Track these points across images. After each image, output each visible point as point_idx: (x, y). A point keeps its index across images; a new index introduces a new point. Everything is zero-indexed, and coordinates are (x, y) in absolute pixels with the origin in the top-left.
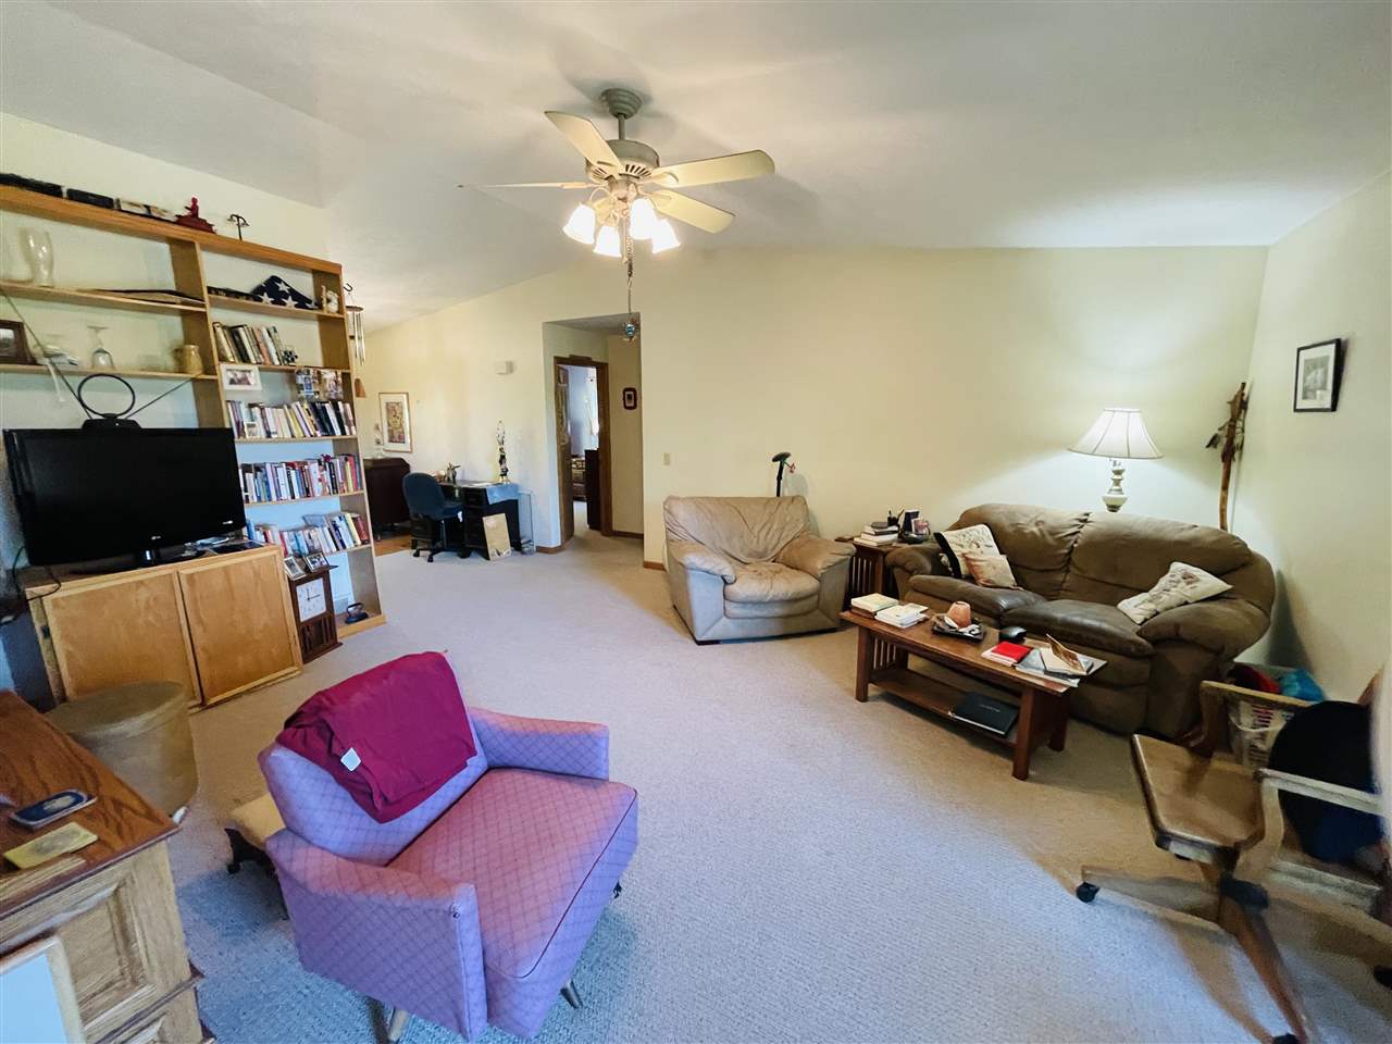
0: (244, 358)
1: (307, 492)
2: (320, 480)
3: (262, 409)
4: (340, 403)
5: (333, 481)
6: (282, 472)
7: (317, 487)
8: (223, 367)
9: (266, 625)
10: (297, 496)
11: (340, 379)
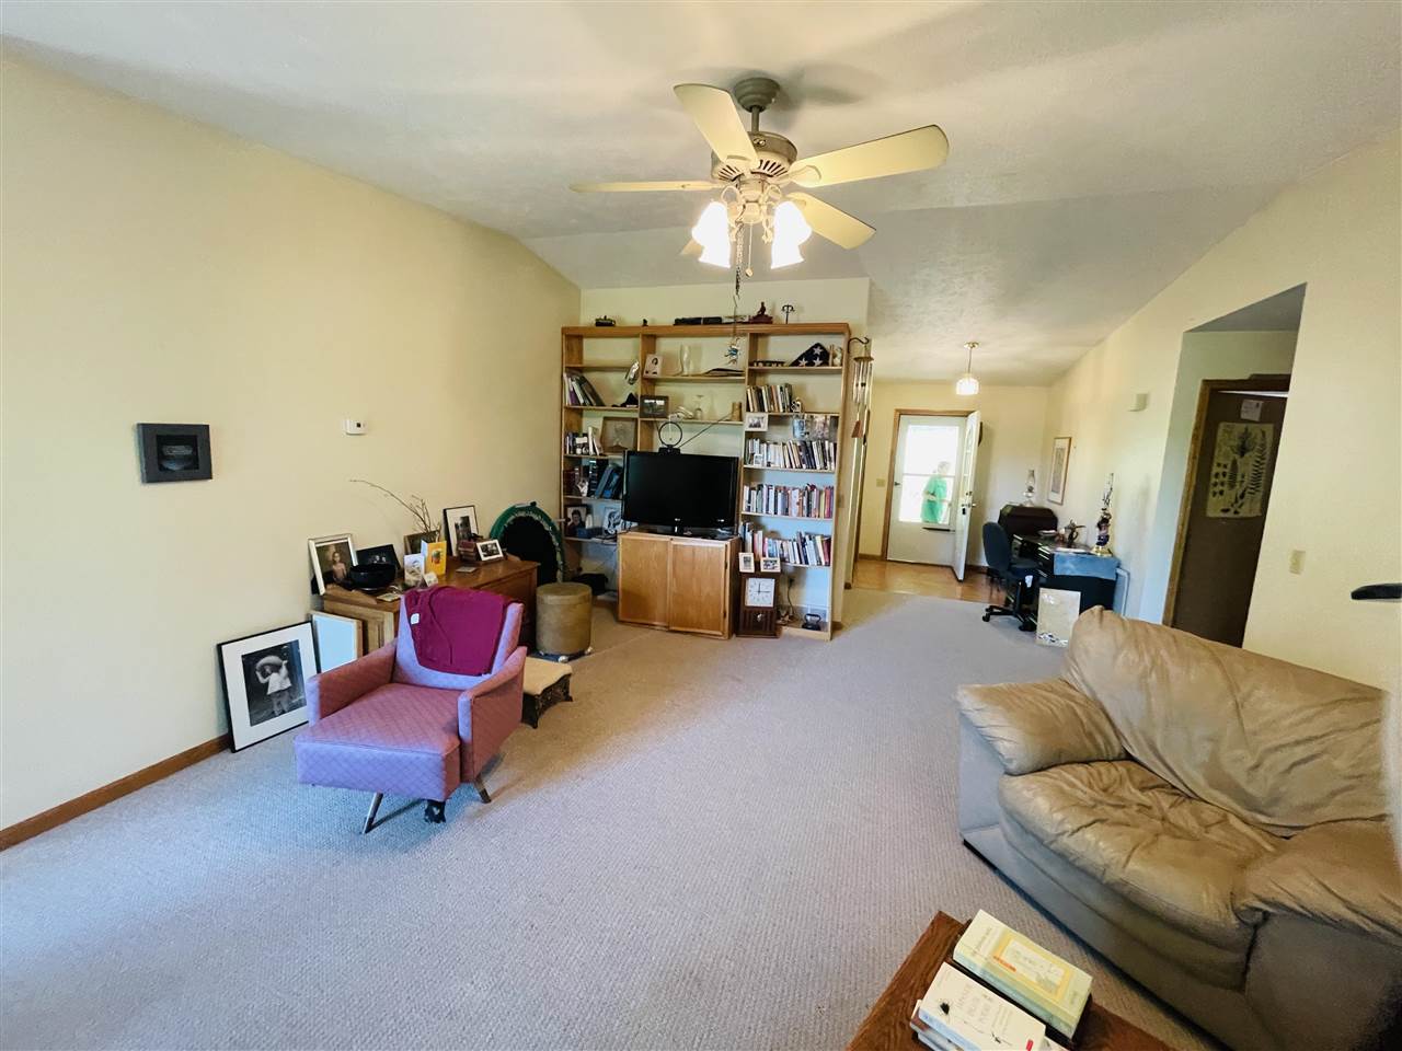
0: (761, 409)
1: (786, 512)
2: (798, 504)
3: (768, 445)
4: (827, 442)
5: (809, 506)
6: (772, 492)
7: (794, 509)
8: (748, 414)
9: (708, 595)
10: (779, 512)
11: (828, 422)
